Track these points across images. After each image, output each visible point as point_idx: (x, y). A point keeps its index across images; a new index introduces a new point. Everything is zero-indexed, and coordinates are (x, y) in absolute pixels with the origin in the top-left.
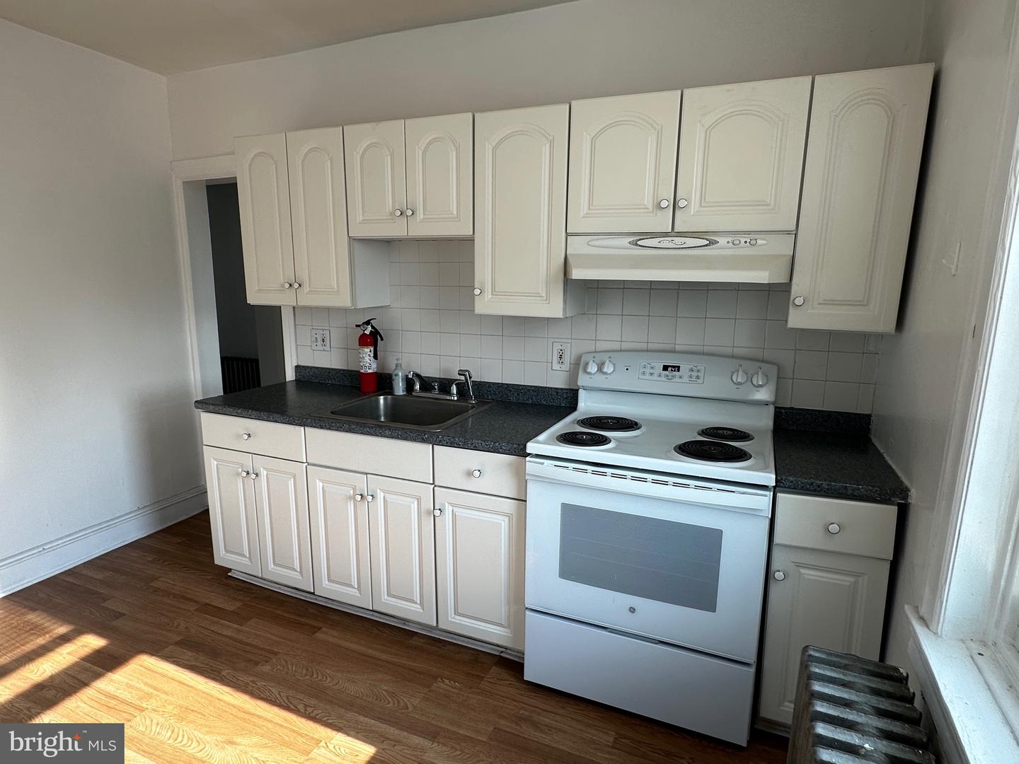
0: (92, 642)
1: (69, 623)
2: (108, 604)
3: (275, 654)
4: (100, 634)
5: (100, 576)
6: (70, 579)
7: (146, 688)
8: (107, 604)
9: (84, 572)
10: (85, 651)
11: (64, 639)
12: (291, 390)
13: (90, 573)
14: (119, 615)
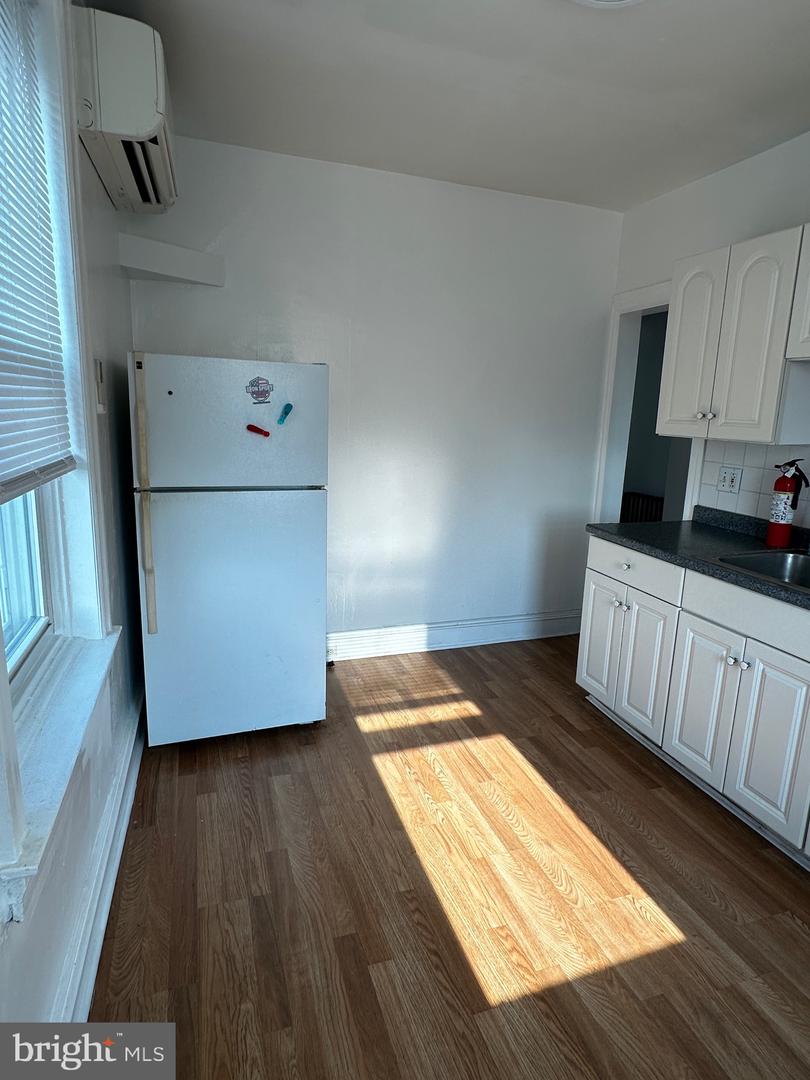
0: (471, 709)
1: (462, 688)
2: (489, 684)
3: (609, 789)
4: (478, 704)
5: (489, 660)
6: (469, 654)
7: (498, 764)
8: (487, 683)
9: (480, 652)
10: (465, 714)
11: (454, 698)
12: (685, 531)
13: (483, 655)
14: (494, 696)
